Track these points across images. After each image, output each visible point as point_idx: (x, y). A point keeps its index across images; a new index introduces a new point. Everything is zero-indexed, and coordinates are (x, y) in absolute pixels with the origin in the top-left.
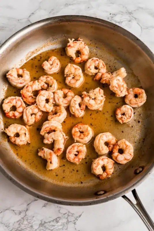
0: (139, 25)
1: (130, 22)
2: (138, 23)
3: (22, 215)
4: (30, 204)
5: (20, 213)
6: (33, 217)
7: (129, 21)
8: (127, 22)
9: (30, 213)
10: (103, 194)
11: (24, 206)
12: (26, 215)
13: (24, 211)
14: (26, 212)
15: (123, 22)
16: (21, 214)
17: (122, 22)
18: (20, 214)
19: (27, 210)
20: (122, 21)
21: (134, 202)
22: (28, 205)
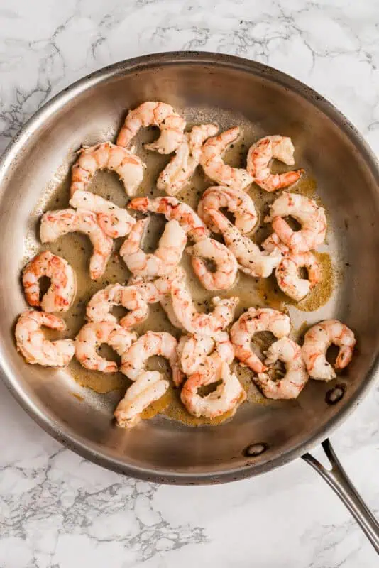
0: (309, 48)
1: (287, 41)
2: (305, 43)
3: (40, 478)
4: (55, 457)
5: (35, 474)
6: (63, 483)
7: (285, 38)
8: (279, 41)
9: (55, 475)
10: (262, 452)
11: (44, 461)
12: (46, 479)
13: (44, 470)
14: (46, 473)
15: (271, 42)
16: (38, 476)
17: (268, 41)
18: (35, 477)
19: (50, 467)
20: (267, 38)
21: (328, 466)
22: (52, 457)
